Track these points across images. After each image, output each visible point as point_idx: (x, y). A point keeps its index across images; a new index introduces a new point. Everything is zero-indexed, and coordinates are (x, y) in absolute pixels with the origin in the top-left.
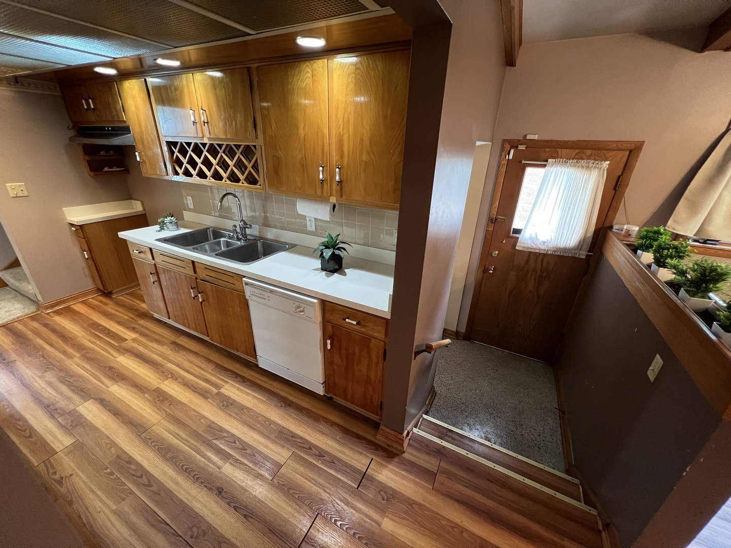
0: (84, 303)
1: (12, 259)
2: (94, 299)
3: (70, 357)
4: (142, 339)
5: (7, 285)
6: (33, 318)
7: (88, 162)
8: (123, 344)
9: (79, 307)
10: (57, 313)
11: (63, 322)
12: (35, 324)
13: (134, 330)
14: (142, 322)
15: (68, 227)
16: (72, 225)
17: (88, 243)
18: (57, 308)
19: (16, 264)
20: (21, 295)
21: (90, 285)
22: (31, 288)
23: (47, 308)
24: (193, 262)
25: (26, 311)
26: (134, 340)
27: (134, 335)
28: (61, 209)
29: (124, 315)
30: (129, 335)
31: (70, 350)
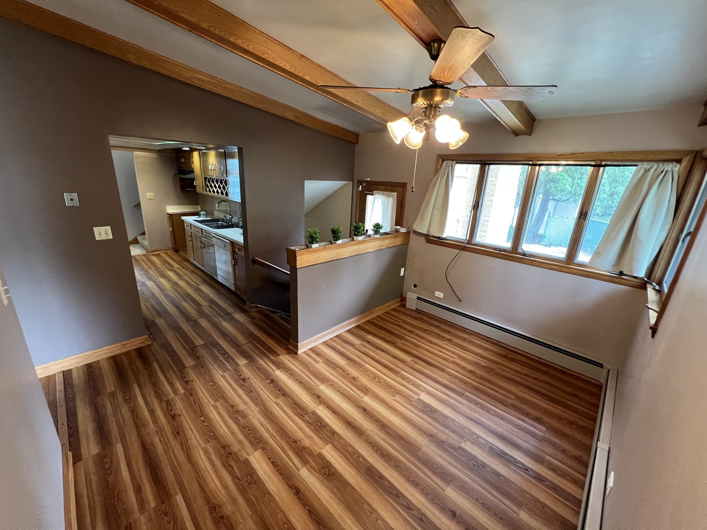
0: (165, 253)
1: (142, 231)
2: (170, 252)
3: (151, 269)
4: (181, 268)
5: (139, 243)
6: (144, 256)
7: (181, 185)
8: (173, 269)
9: (163, 255)
10: (154, 255)
11: (154, 259)
12: (144, 258)
13: (179, 265)
14: (185, 263)
15: (166, 214)
16: (168, 214)
17: (173, 223)
18: (154, 253)
19: (144, 233)
20: (143, 247)
21: (170, 245)
22: (146, 243)
23: (150, 253)
24: (202, 229)
25: (142, 253)
26: (178, 268)
27: (178, 266)
28: (165, 206)
29: (179, 259)
30: (176, 266)
31: (152, 267)
